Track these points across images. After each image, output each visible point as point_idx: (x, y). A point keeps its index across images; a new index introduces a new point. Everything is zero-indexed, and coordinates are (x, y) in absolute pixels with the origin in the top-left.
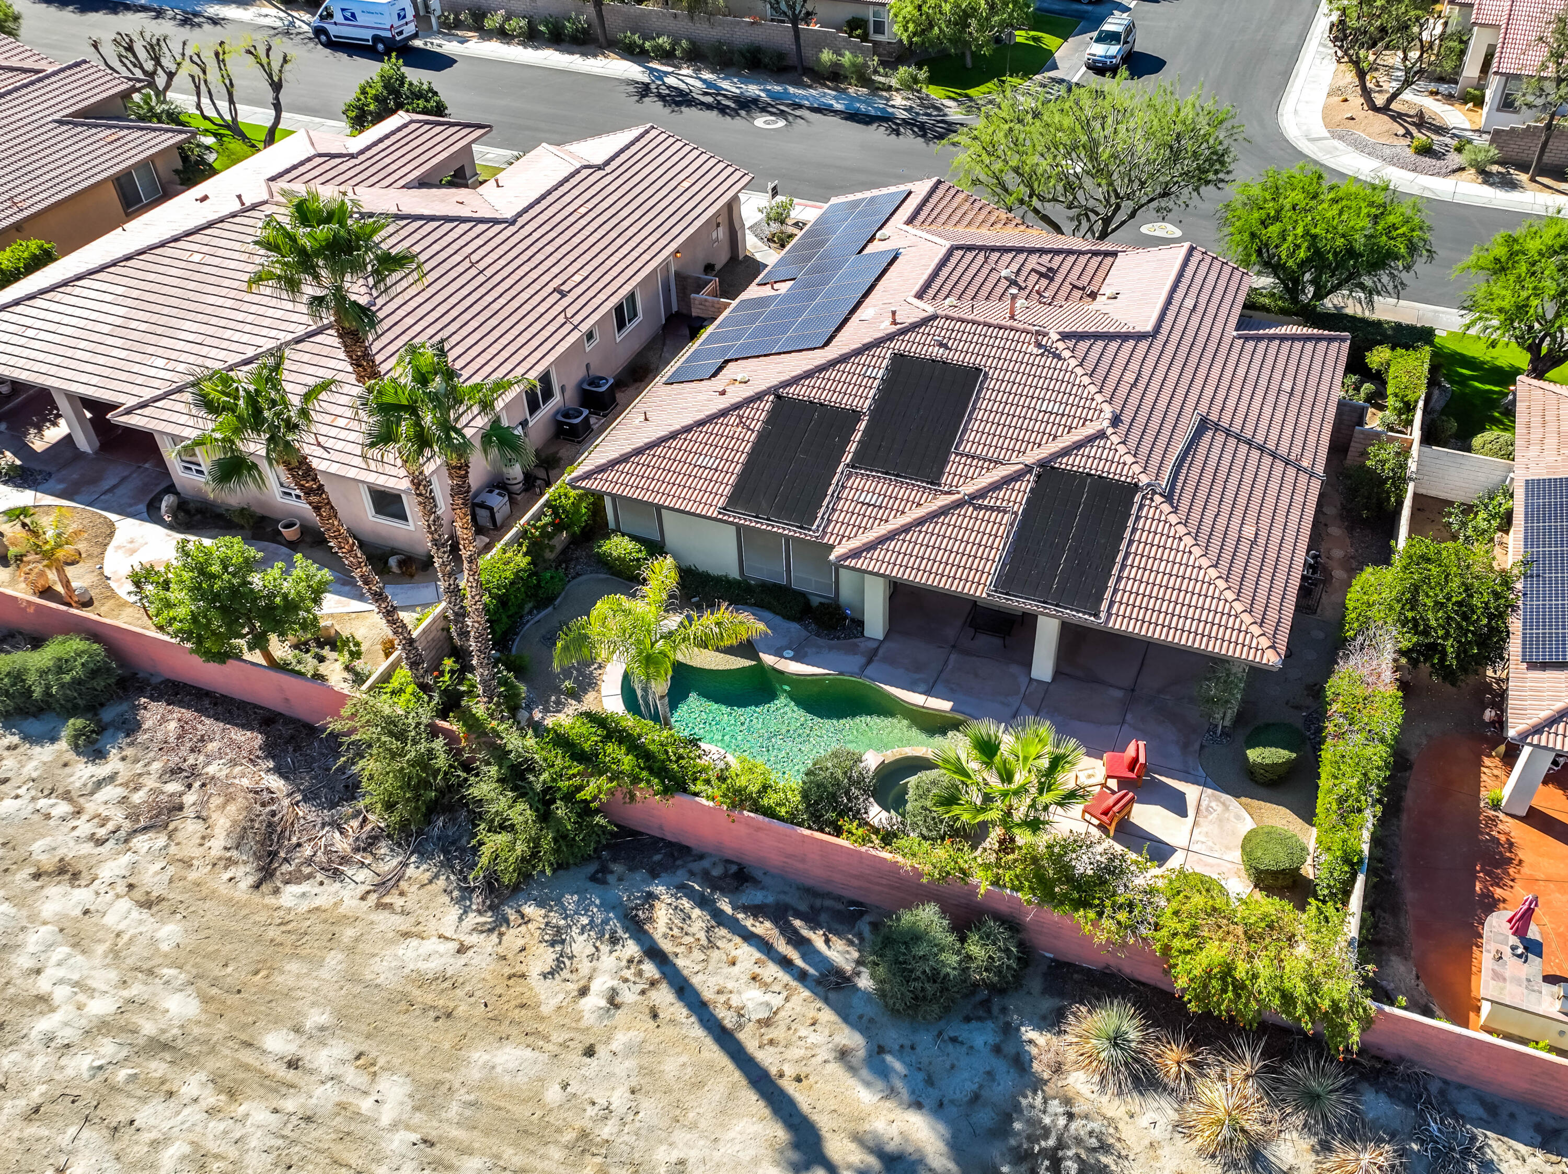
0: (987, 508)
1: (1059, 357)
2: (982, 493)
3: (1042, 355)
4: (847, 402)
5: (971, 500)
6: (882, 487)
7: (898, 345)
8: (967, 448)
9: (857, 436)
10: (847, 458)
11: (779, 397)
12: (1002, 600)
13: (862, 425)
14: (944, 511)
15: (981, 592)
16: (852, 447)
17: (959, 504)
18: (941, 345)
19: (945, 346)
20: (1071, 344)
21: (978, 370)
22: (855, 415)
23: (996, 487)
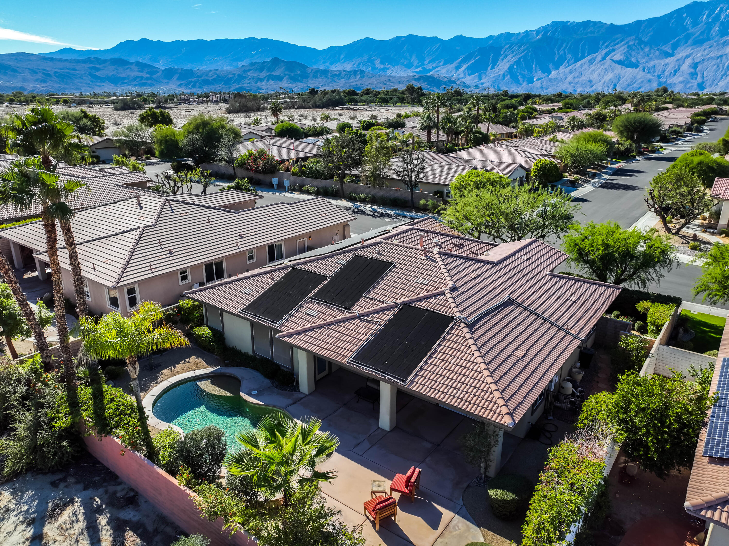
0: (367, 321)
1: (435, 262)
2: (368, 314)
3: (427, 260)
4: (323, 272)
5: (360, 317)
6: (320, 308)
7: (359, 252)
8: (371, 295)
9: (320, 286)
10: (311, 295)
11: (294, 268)
12: (354, 366)
13: (325, 282)
14: (344, 321)
15: (344, 361)
16: (316, 291)
17: (354, 318)
18: (379, 253)
19: (381, 254)
20: (444, 257)
21: (391, 263)
22: (324, 277)
23: (376, 312)
